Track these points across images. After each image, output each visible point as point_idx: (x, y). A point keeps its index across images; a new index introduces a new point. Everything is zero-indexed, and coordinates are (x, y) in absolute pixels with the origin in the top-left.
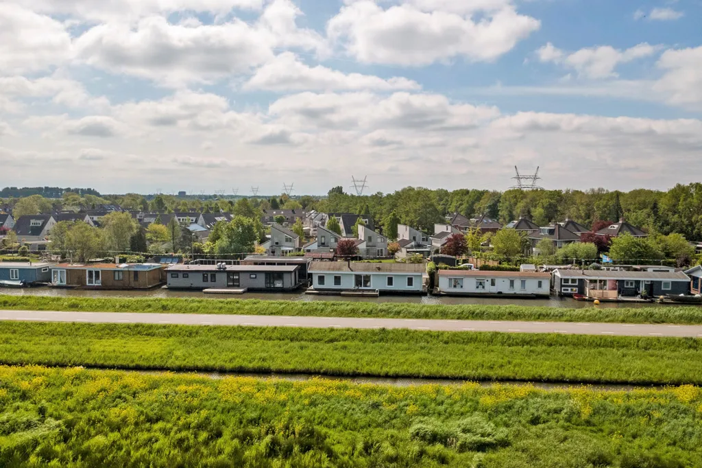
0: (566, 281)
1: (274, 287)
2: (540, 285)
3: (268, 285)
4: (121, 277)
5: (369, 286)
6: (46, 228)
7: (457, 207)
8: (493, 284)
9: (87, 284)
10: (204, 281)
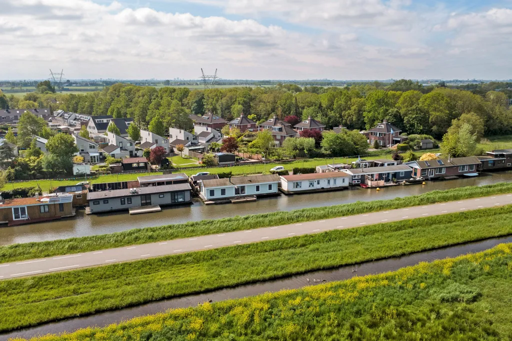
0: (355, 176)
1: (178, 202)
2: (343, 181)
3: (173, 201)
4: (47, 209)
5: (244, 193)
8: (318, 183)
9: (14, 219)
10: (122, 204)
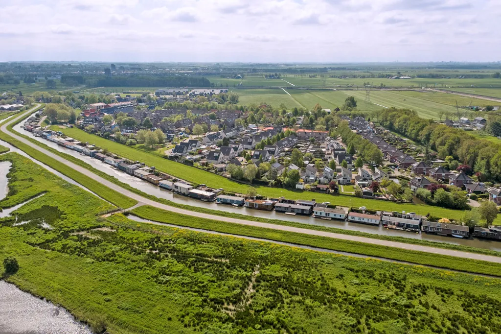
1: (304, 213)
2: (376, 221)
6: (220, 157)
7: (411, 131)
8: (363, 219)
9: (254, 207)
